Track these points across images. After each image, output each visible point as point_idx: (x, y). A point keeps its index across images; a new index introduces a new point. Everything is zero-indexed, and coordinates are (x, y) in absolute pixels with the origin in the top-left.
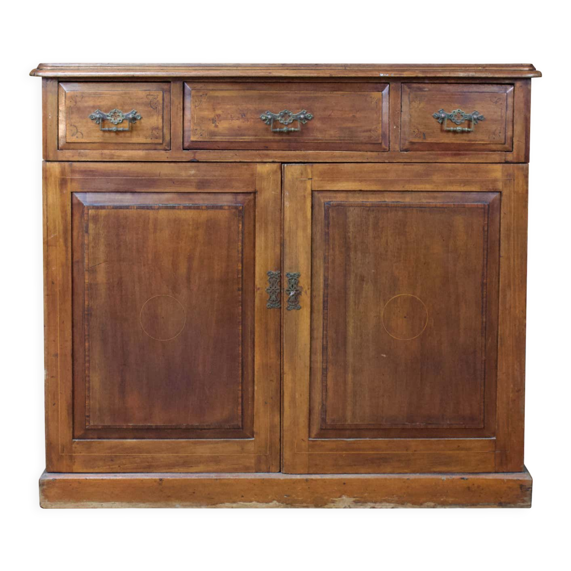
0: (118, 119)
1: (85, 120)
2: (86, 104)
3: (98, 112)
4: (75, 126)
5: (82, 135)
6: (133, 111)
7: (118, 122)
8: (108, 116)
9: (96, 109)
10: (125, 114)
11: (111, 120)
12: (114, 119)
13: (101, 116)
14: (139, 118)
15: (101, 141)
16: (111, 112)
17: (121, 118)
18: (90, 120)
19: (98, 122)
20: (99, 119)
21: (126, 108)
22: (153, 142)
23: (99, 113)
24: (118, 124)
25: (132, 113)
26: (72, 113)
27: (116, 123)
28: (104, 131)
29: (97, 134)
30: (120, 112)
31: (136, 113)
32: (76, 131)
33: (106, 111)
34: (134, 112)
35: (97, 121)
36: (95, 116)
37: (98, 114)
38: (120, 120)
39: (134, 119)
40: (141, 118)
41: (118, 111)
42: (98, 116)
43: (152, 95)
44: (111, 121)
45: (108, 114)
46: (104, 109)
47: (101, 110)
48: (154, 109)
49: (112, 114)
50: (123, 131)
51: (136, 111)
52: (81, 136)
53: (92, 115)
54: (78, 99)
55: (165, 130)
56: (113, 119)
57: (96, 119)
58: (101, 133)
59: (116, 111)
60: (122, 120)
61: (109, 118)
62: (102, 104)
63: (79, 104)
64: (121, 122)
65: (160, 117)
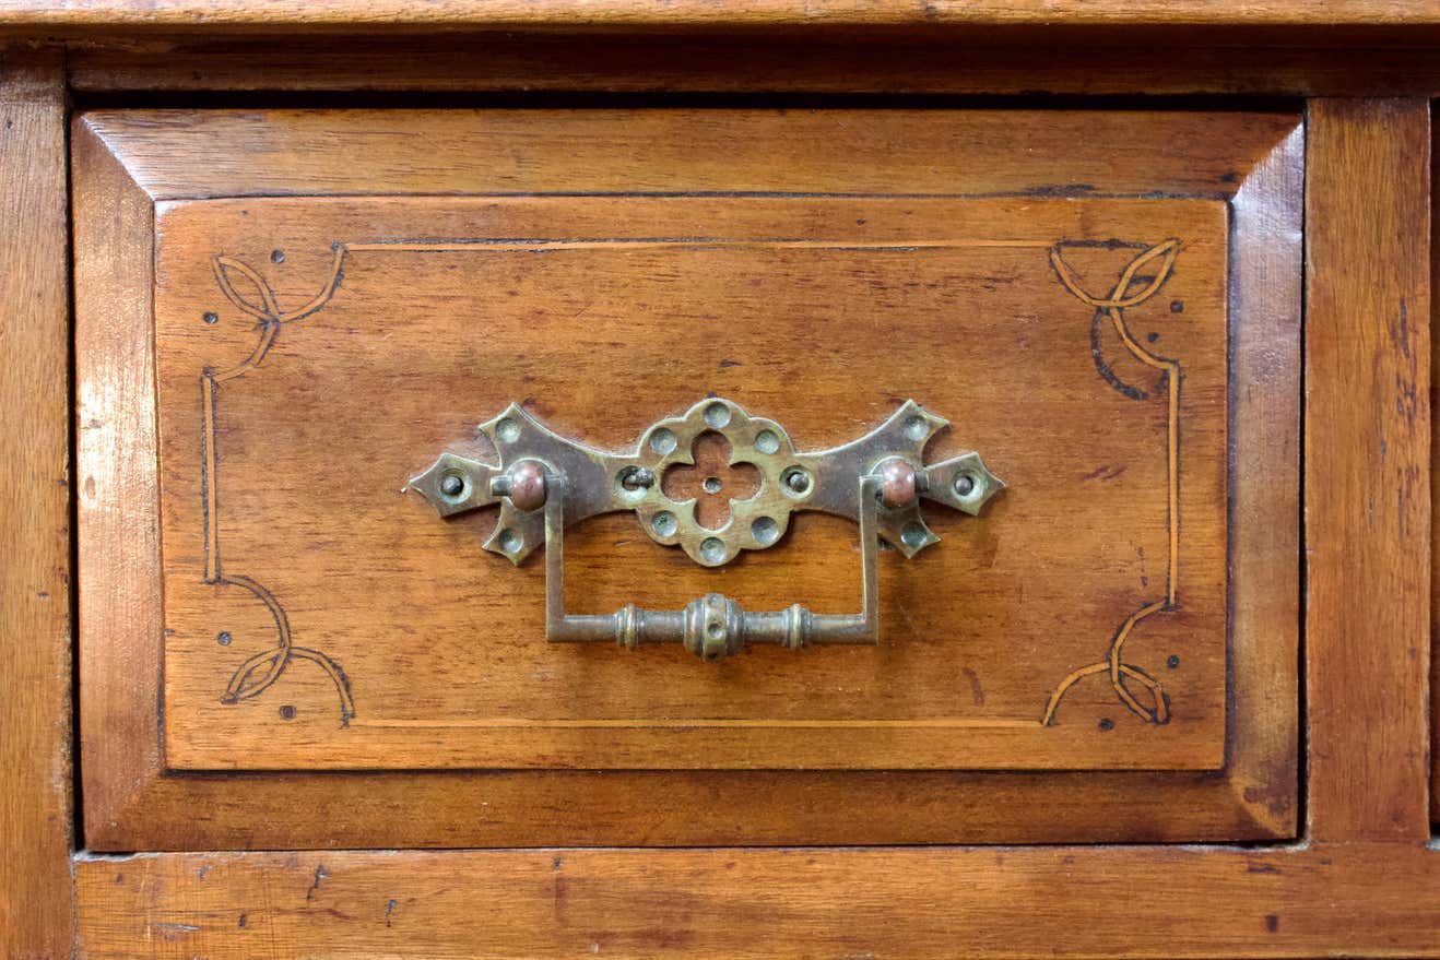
0: (745, 506)
1: (369, 525)
2: (378, 349)
3: (511, 434)
4: (263, 594)
5: (345, 682)
6: (912, 419)
7: (750, 539)
8: (626, 477)
9: (499, 400)
10: (819, 453)
11: (661, 516)
12: (697, 512)
13: (558, 475)
14: (977, 493)
15: (544, 748)
16: (660, 433)
17: (770, 501)
18: (424, 525)
19: (516, 547)
20: (533, 504)
21: (829, 382)
22: (1128, 760)
23: (532, 443)
24: (742, 557)
25: (893, 441)
26: (230, 437)
27: (718, 557)
28: (594, 647)
29: (508, 680)
30: (764, 432)
31: (940, 436)
32: (270, 647)
33: (611, 422)
34: (919, 433)
35: (505, 536)
36: (482, 477)
37: (511, 453)
38: (761, 523)
39: (928, 506)
40: (996, 499)
41: (736, 421)
42: (519, 475)
43: (1113, 244)
44: (668, 534)
45: (633, 454)
46: (584, 397)
47: (547, 413)
48: (1133, 394)
49: (668, 448)
50: (813, 643)
51: (941, 421)
52: (332, 697)
53: (447, 471)
54: (294, 290)
55: (1246, 633)
56: (683, 507)
57: (494, 508)
58: (555, 667)
59: (721, 422)
60: (782, 519)
61: (633, 497)
62: (558, 337)
63: (304, 344)
64: (773, 536)
65: (1201, 486)
